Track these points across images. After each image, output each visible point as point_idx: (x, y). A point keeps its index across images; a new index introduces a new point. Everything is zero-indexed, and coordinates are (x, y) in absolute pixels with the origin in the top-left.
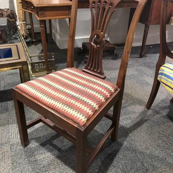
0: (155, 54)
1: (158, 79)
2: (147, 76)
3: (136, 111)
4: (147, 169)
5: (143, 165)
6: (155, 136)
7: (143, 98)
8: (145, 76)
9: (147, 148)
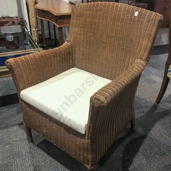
0: (157, 55)
1: (168, 76)
2: (153, 74)
3: (148, 106)
4: (164, 153)
5: (161, 150)
6: (167, 126)
7: (152, 94)
8: (151, 75)
9: (162, 136)
